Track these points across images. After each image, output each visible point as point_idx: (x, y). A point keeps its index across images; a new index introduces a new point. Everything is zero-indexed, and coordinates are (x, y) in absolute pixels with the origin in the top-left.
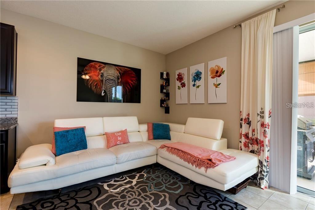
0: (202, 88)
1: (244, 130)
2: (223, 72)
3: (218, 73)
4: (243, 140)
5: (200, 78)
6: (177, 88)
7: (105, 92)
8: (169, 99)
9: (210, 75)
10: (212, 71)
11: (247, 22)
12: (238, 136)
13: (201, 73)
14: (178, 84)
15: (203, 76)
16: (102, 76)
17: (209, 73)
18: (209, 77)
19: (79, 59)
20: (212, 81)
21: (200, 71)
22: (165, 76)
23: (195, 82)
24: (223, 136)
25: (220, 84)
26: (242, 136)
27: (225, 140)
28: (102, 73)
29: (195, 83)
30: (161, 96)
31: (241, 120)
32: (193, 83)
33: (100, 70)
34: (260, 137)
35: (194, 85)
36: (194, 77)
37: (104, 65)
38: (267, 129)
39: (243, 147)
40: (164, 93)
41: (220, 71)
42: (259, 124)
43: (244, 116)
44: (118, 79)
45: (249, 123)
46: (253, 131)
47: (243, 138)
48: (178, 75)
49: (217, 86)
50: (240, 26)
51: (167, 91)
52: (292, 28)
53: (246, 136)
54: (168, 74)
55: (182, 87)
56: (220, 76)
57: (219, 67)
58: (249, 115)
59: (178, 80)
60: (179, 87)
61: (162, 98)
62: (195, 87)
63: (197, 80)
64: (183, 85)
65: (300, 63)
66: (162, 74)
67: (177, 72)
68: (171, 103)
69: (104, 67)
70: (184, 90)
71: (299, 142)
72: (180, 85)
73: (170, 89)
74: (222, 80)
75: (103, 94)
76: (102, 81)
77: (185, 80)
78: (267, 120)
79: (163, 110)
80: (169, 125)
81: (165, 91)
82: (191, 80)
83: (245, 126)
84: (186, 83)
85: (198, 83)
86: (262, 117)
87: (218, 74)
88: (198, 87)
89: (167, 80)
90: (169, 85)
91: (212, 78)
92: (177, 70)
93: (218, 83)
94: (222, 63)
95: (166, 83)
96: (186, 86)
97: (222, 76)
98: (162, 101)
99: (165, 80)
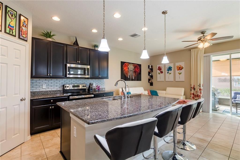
0: (172, 75)
1: (192, 92)
2: (182, 68)
3: (180, 68)
4: (192, 96)
5: (171, 70)
6: (158, 73)
7: (129, 76)
8: (153, 79)
9: (176, 69)
10: (177, 67)
11: (194, 50)
12: (189, 94)
13: (172, 68)
14: (159, 71)
15: (172, 69)
16: (128, 69)
17: (176, 68)
18: (176, 70)
19: (121, 62)
20: (177, 72)
21: (171, 66)
22: (150, 67)
23: (168, 71)
25: (181, 73)
26: (192, 94)
27: (185, 96)
28: (128, 68)
29: (169, 72)
30: (148, 77)
31: (191, 88)
32: (167, 72)
33: (128, 66)
34: (199, 94)
35: (168, 73)
36: (168, 69)
37: (129, 64)
38: (201, 91)
39: (192, 99)
40: (150, 76)
42: (199, 89)
43: (192, 86)
44: (134, 70)
45: (194, 89)
46: (196, 92)
47: (192, 95)
48: (158, 67)
49: (180, 74)
50: (190, 50)
51: (152, 74)
52: (210, 56)
53: (193, 94)
54: (152, 66)
55: (161, 73)
56: (181, 70)
57: (180, 66)
58: (194, 86)
59: (158, 70)
60: (159, 73)
61: (149, 78)
62: (168, 74)
63: (170, 70)
64: (162, 72)
65: (213, 61)
66: (149, 66)
67: (158, 66)
68: (153, 81)
69: (129, 65)
70: (162, 75)
71: (212, 95)
72: (160, 72)
73: (153, 74)
74: (183, 71)
75: (129, 77)
76: (128, 71)
77: (163, 70)
78: (202, 88)
79: (149, 84)
80: (156, 91)
81: (150, 75)
82: (166, 70)
83: (193, 90)
84: (163, 71)
85: (170, 72)
86: (200, 87)
87: (180, 69)
88: (170, 74)
89: (152, 70)
90: (152, 72)
91: (177, 70)
92: (158, 65)
93: (180, 73)
94: (182, 64)
95: (151, 71)
96: (163, 73)
97: (182, 70)
98: (149, 80)
99: (150, 69)
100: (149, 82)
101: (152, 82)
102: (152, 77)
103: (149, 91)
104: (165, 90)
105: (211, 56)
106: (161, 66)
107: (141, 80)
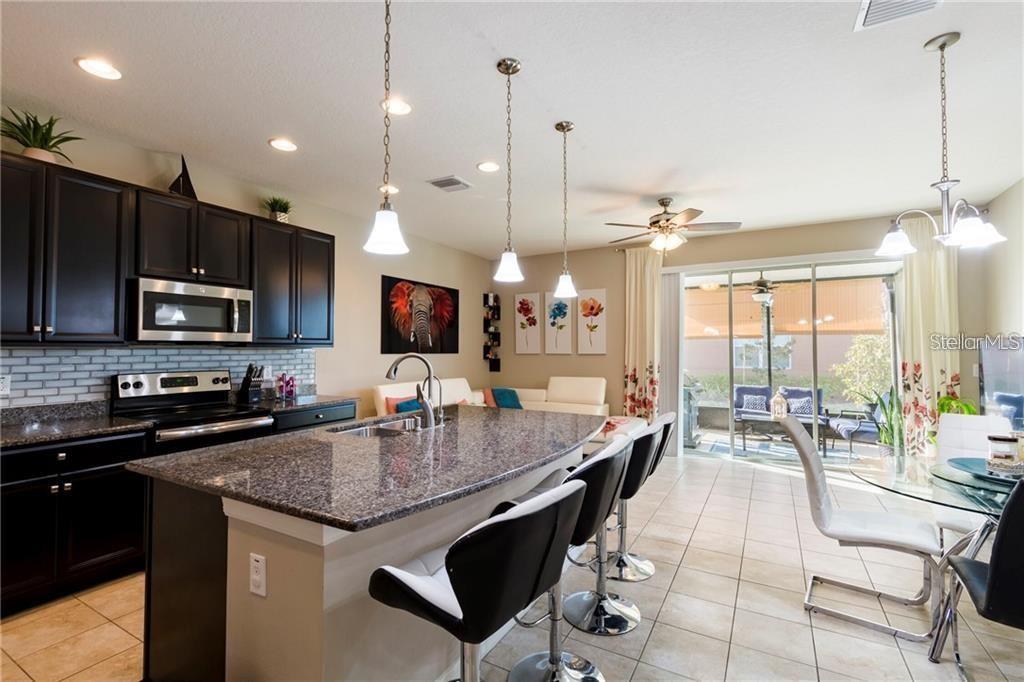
0: (568, 330)
1: (630, 390)
2: (600, 310)
3: (593, 310)
4: (629, 403)
5: (565, 314)
6: (518, 325)
7: (415, 336)
8: (499, 345)
9: (581, 312)
10: (585, 305)
11: (633, 250)
12: (621, 399)
13: (566, 306)
14: (521, 318)
15: (568, 311)
16: (411, 306)
17: (580, 308)
18: (580, 314)
19: (384, 277)
20: (584, 321)
21: (564, 301)
22: (491, 302)
23: (554, 319)
24: (605, 402)
25: (596, 326)
27: (607, 405)
28: (411, 301)
29: (556, 321)
30: (482, 339)
31: (627, 377)
32: (552, 320)
33: (409, 296)
34: (649, 396)
35: (553, 324)
36: (554, 311)
37: (412, 286)
38: (656, 387)
39: (628, 413)
40: (491, 333)
41: (596, 307)
42: (648, 381)
43: (630, 372)
44: (431, 310)
45: (635, 381)
46: (641, 390)
47: (629, 400)
48: (520, 303)
49: (593, 328)
50: (624, 251)
51: (496, 328)
52: (678, 274)
53: (632, 398)
54: (496, 299)
55: (530, 325)
56: (596, 314)
57: (594, 301)
58: (635, 370)
59: (520, 312)
60: (522, 324)
61: (486, 343)
62: (555, 328)
63: (559, 316)
64: (532, 322)
65: (686, 288)
66: (486, 297)
67: (519, 298)
68: (503, 352)
69: (413, 290)
70: (536, 329)
71: (685, 400)
72: (525, 322)
73: (503, 326)
74: (600, 320)
75: (412, 340)
76: (411, 314)
77: (536, 314)
78: (656, 376)
79: (486, 365)
80: (514, 391)
81: (492, 329)
82: (547, 315)
83: (630, 384)
84: (537, 318)
85: (560, 321)
86: (651, 372)
87: (594, 312)
88: (561, 327)
89: (496, 311)
90: (499, 318)
91: (584, 315)
92: (518, 293)
93: (594, 324)
94: (600, 296)
95: (493, 316)
96: (538, 324)
97: (600, 314)
98: (487, 349)
99: (491, 308)
100: (485, 358)
101: (496, 356)
102: (496, 337)
103: (489, 392)
104: (545, 387)
105: (682, 275)
106: (529, 301)
107: (456, 351)
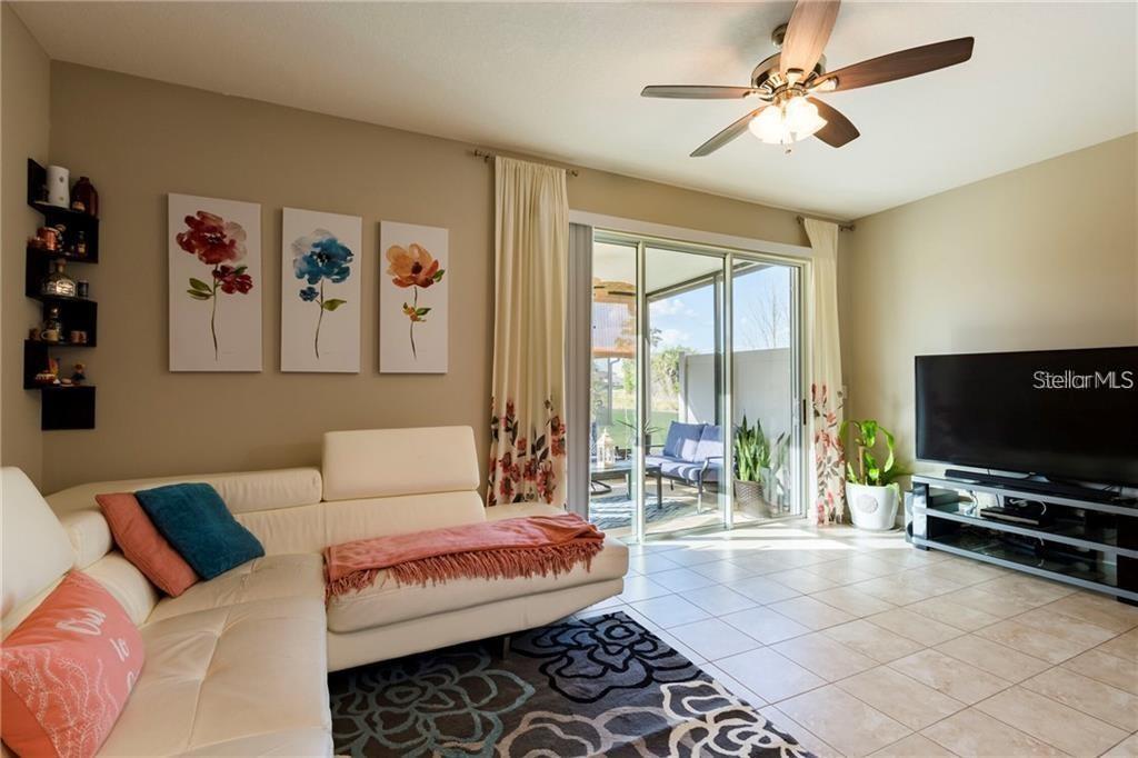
0: (350, 316)
1: (502, 448)
2: (435, 273)
3: (420, 273)
4: (500, 474)
5: (344, 273)
6: (179, 286)
8: (91, 343)
9: (388, 272)
10: (399, 259)
13: (350, 254)
14: (188, 266)
15: (355, 266)
17: (386, 264)
18: (387, 279)
20: (395, 298)
21: (342, 241)
22: (60, 195)
23: (313, 280)
25: (427, 310)
26: (498, 464)
29: (317, 287)
30: (21, 318)
31: (495, 421)
32: (304, 284)
35: (308, 295)
36: (309, 260)
40: (57, 302)
41: (427, 267)
43: (505, 410)
45: (513, 428)
46: (523, 445)
47: (501, 469)
48: (189, 220)
49: (417, 314)
50: (493, 160)
51: (77, 288)
52: (590, 228)
53: (507, 463)
55: (228, 289)
56: (426, 283)
57: (423, 253)
58: (512, 407)
59: (187, 246)
60: (194, 282)
61: (36, 334)
62: (314, 305)
63: (328, 275)
64: (236, 282)
66: (37, 179)
67: (183, 207)
72: (209, 280)
73: (110, 283)
74: (435, 298)
77: (250, 257)
79: (32, 405)
81: (61, 288)
82: (289, 269)
83: (504, 436)
84: (254, 272)
85: (328, 287)
87: (422, 276)
88: (332, 305)
90: (92, 256)
91: (399, 283)
92: (182, 192)
93: (420, 306)
94: (435, 244)
95: (68, 240)
96: (256, 291)
97: (436, 284)
98: (36, 354)
99: (52, 215)
100: (30, 383)
101: (78, 377)
102: (80, 317)
104: (313, 458)
105: (596, 235)
106: (226, 220)
